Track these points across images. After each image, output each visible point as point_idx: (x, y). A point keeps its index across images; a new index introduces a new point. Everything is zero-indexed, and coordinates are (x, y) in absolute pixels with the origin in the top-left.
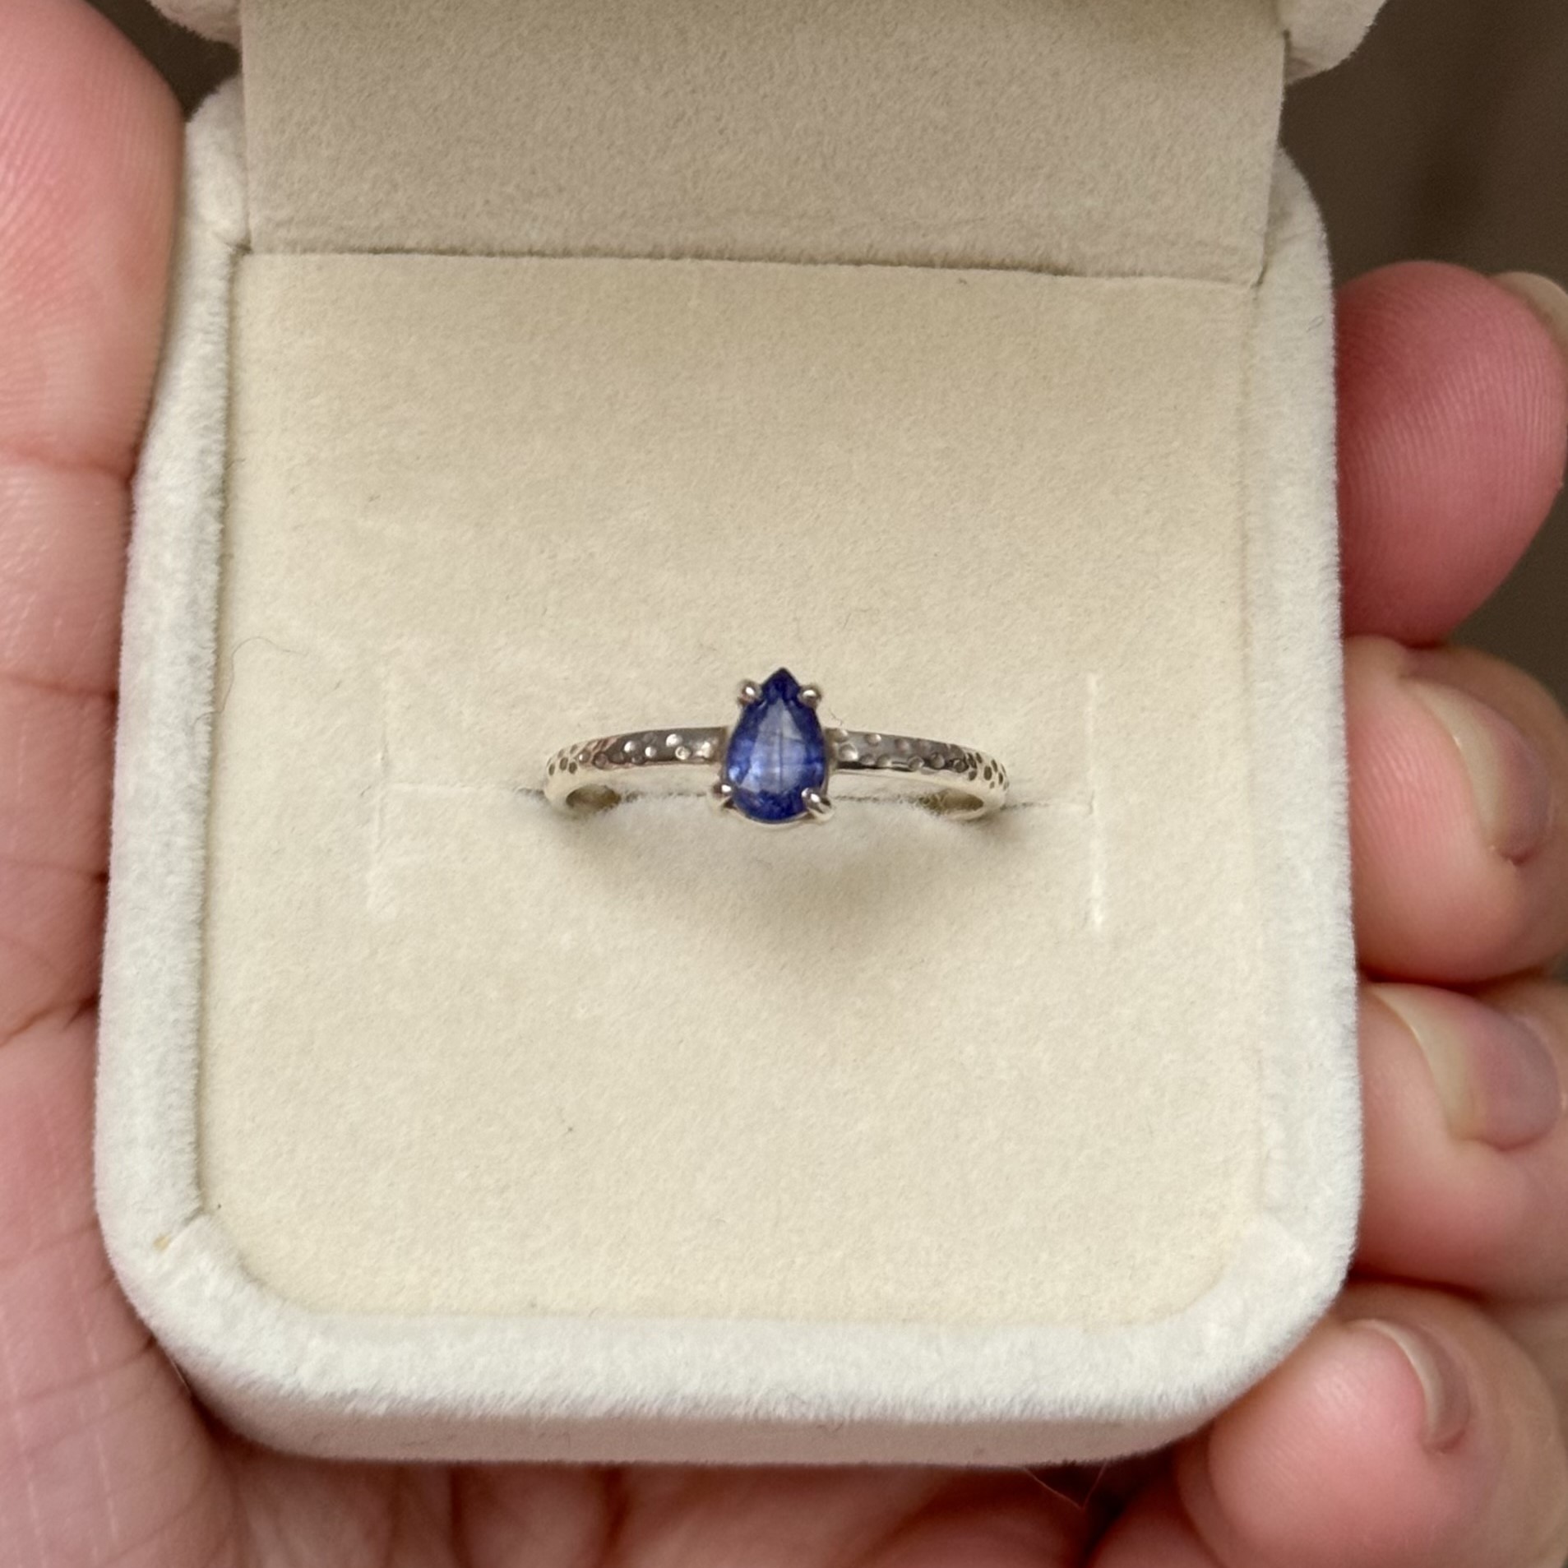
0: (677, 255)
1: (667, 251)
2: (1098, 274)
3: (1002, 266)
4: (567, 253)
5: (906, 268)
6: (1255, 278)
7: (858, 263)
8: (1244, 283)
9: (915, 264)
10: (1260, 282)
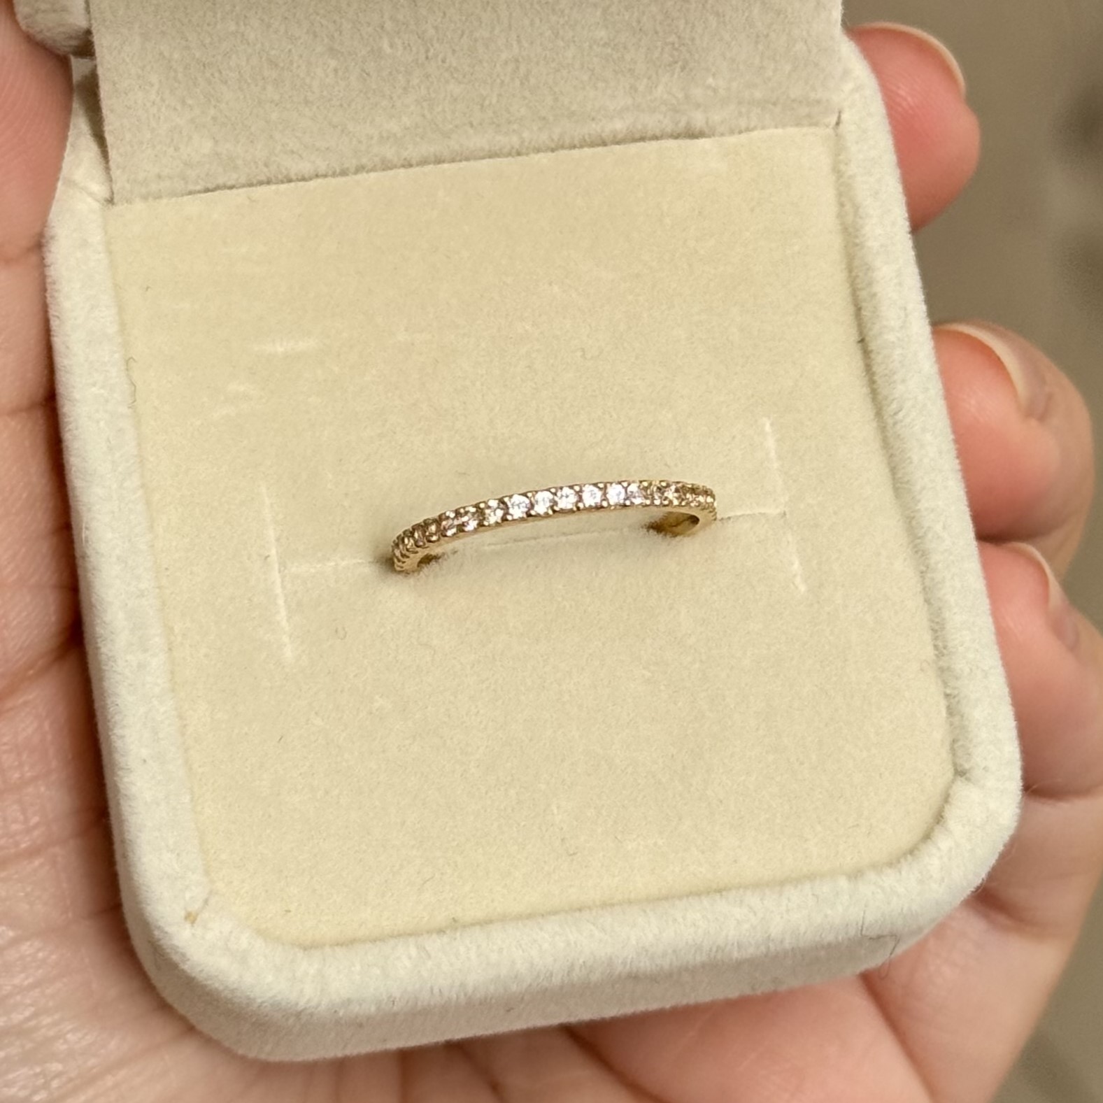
0: (423, 162)
1: (414, 162)
2: (722, 135)
3: (655, 138)
4: (344, 173)
5: (586, 149)
6: (834, 120)
7: (553, 150)
8: (827, 126)
9: (592, 145)
10: (838, 124)
